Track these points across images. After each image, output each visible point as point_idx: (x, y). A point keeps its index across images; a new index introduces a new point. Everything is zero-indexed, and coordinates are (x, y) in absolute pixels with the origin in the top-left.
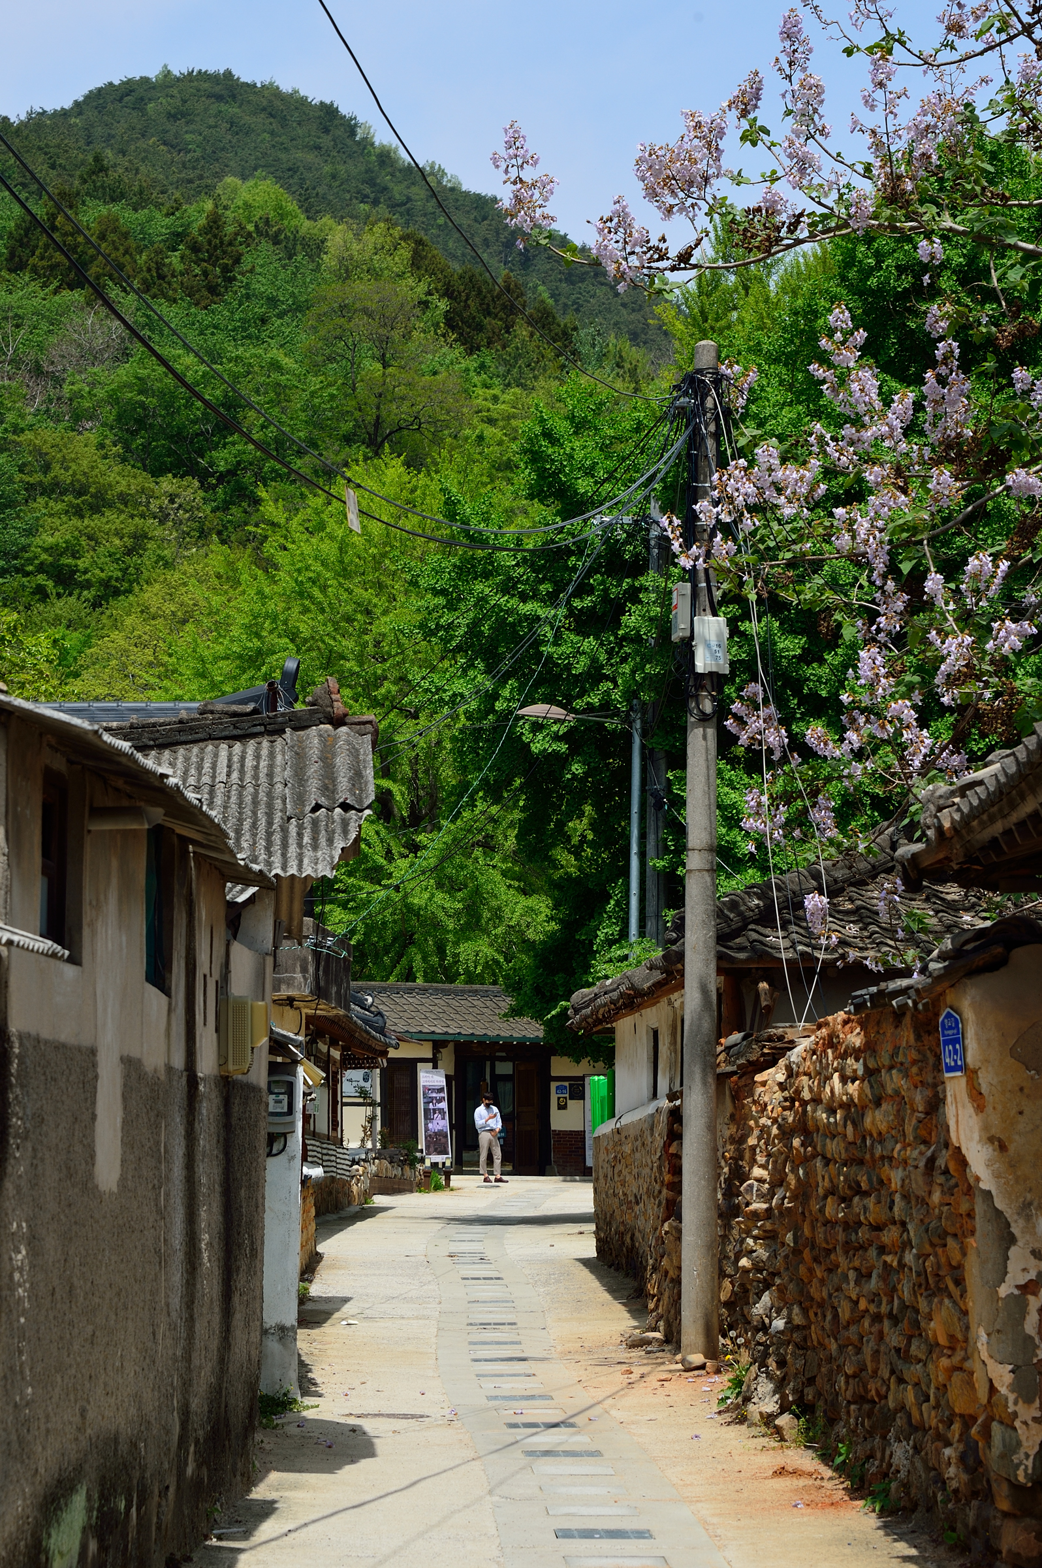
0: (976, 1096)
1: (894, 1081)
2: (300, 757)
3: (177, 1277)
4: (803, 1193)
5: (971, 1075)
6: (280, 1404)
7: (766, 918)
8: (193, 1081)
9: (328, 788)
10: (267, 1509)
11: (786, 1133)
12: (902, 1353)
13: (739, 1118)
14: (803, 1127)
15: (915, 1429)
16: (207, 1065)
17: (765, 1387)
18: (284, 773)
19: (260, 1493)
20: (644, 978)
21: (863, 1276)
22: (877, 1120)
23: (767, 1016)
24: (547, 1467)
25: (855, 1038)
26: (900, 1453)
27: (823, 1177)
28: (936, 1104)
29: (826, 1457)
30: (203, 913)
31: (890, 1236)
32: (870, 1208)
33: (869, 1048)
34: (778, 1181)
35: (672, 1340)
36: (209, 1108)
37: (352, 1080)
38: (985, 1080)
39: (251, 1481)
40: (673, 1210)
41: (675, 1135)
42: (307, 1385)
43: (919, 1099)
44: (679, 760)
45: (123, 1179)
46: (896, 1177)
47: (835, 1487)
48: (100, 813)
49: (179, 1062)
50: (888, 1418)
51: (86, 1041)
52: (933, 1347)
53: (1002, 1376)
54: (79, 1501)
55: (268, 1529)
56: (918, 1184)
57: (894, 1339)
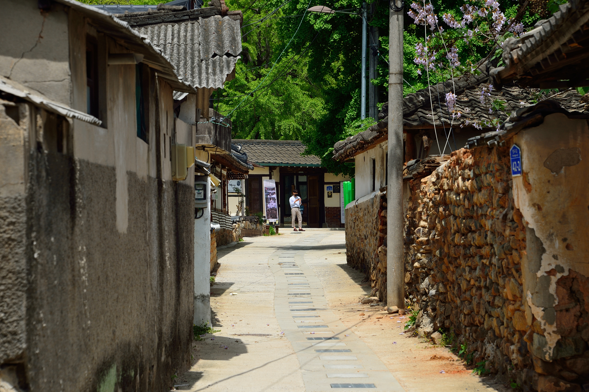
0: (527, 185)
1: (488, 179)
2: (206, 31)
3: (155, 272)
4: (444, 232)
5: (525, 175)
6: (203, 330)
7: (426, 106)
8: (160, 183)
9: (220, 46)
10: (198, 376)
11: (436, 205)
12: (491, 304)
13: (414, 199)
14: (444, 202)
15: (497, 337)
16: (166, 176)
17: (426, 320)
18: (198, 39)
19: (195, 369)
20: (369, 135)
21: (472, 269)
22: (479, 198)
23: (426, 151)
24: (326, 357)
25: (469, 160)
26: (490, 348)
27: (453, 224)
28: (508, 189)
29: (455, 351)
30: (163, 105)
31: (485, 251)
32: (477, 238)
33: (476, 164)
34: (432, 227)
35: (383, 300)
36: (168, 196)
37: (232, 184)
38: (531, 178)
39: (191, 364)
40: (383, 241)
41: (383, 207)
42: (215, 322)
43: (500, 187)
44: (385, 32)
45: (129, 228)
46: (488, 224)
47: (459, 364)
48: (113, 56)
49: (153, 174)
50: (484, 333)
51: (110, 164)
52: (505, 300)
53: (539, 313)
54: (113, 372)
55: (199, 385)
56: (499, 227)
57: (487, 297)
